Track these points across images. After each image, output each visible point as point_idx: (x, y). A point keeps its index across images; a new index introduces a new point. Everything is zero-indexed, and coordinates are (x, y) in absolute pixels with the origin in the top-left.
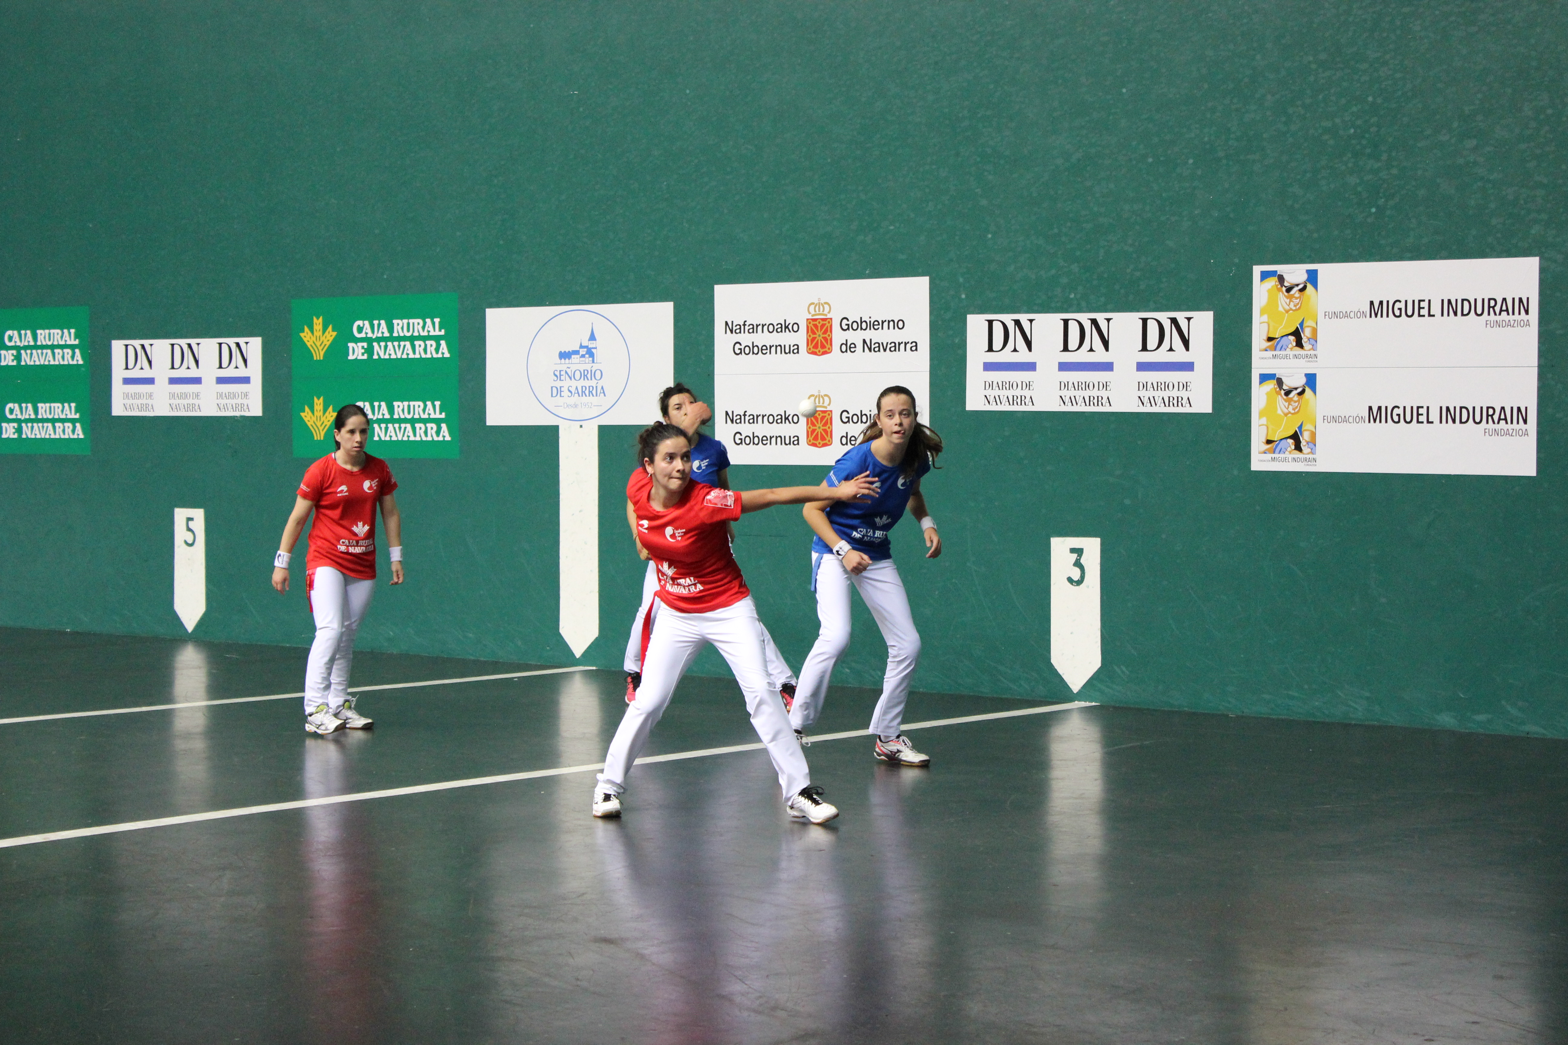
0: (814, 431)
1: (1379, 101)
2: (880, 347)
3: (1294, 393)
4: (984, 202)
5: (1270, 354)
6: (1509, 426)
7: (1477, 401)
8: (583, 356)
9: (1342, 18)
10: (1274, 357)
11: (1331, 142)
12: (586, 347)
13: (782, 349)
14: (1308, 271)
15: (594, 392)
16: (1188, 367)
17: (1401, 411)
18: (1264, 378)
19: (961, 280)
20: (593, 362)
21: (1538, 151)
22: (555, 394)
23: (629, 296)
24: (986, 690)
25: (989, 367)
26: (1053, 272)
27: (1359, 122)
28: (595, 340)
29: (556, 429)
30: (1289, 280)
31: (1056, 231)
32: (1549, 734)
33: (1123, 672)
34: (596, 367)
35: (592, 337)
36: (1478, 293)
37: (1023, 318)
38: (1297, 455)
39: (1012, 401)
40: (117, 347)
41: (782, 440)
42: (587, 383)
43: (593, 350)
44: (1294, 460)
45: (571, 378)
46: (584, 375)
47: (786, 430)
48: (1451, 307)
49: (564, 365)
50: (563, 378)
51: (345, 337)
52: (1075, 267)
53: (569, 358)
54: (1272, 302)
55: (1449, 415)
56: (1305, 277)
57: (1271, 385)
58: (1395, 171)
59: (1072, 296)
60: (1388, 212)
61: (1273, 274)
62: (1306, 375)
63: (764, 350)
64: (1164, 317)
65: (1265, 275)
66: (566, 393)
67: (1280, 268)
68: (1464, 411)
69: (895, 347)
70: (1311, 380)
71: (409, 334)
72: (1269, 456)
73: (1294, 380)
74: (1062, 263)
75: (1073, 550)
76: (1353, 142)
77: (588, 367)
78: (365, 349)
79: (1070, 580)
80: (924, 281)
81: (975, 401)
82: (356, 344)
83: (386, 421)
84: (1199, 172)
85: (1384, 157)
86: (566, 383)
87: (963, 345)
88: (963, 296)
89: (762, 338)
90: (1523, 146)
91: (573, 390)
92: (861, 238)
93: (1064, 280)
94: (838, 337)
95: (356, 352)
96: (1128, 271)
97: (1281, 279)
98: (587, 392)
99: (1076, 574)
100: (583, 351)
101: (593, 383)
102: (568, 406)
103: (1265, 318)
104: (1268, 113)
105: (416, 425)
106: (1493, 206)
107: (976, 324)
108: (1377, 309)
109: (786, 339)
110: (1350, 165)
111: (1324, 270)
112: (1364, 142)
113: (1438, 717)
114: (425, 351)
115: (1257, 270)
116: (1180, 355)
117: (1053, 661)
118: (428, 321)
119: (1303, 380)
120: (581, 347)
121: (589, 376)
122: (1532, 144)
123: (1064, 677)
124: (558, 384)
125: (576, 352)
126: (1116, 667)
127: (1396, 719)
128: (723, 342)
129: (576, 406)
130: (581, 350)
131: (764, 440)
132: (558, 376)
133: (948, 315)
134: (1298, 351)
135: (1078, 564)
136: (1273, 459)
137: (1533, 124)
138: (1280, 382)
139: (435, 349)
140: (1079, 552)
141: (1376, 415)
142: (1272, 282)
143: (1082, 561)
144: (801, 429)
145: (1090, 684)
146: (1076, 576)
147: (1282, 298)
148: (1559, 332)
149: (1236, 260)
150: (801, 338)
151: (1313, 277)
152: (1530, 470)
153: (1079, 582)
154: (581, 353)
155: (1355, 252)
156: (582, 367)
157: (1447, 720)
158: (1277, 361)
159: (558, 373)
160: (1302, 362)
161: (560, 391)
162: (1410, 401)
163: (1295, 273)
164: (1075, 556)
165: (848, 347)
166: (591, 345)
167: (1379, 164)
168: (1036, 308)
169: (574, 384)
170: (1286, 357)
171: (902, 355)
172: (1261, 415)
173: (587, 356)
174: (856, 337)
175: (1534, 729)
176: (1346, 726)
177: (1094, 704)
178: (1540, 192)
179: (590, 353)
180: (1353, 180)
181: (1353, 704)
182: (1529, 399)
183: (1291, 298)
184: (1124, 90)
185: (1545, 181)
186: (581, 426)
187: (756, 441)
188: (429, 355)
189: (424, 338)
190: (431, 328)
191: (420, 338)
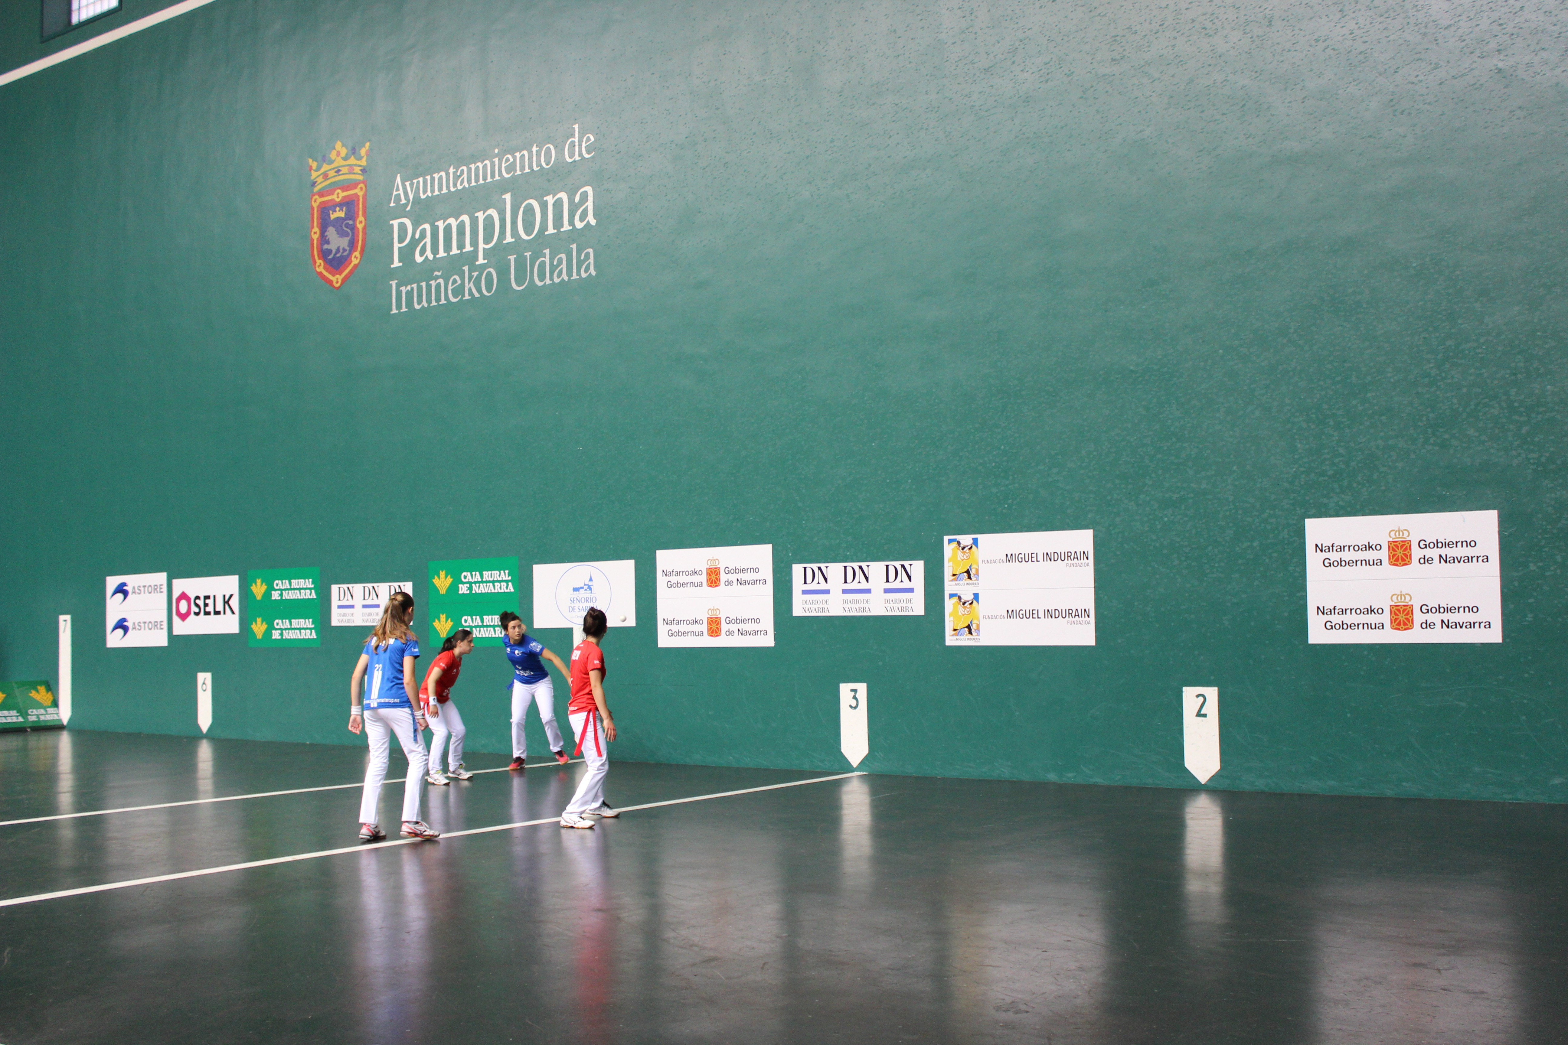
0: (711, 628)
1: (1007, 448)
2: (747, 583)
3: (967, 603)
4: (800, 504)
5: (954, 583)
6: (1080, 619)
7: (1063, 606)
8: (586, 590)
9: (987, 405)
10: (956, 584)
11: (983, 470)
12: (588, 585)
13: (693, 584)
14: (973, 539)
16: (911, 590)
17: (1023, 612)
18: (952, 596)
19: (789, 546)
20: (591, 593)
21: (1090, 474)
22: (571, 610)
23: (610, 557)
24: (806, 767)
25: (805, 592)
26: (838, 541)
27: (997, 460)
29: (571, 629)
30: (963, 544)
31: (839, 519)
32: (1106, 783)
33: (880, 756)
34: (593, 595)
35: (591, 580)
36: (1062, 549)
37: (823, 566)
38: (970, 636)
39: (818, 610)
40: (335, 588)
41: (694, 633)
44: (969, 639)
45: (579, 602)
46: (587, 600)
47: (696, 628)
48: (1048, 556)
49: (575, 595)
50: (575, 602)
51: (457, 581)
52: (850, 538)
53: (579, 591)
54: (954, 555)
55: (1049, 613)
56: (971, 541)
57: (955, 599)
58: (1016, 485)
59: (848, 554)
60: (1014, 507)
61: (954, 540)
62: (974, 594)
63: (683, 585)
64: (898, 564)
65: (950, 541)
66: (577, 610)
67: (958, 537)
68: (1057, 611)
69: (755, 582)
70: (976, 596)
71: (492, 580)
72: (955, 638)
73: (968, 597)
74: (842, 536)
75: (852, 690)
76: (995, 470)
77: (589, 596)
78: (468, 588)
79: (851, 706)
80: (769, 547)
81: (798, 611)
82: (463, 585)
84: (914, 487)
85: (1011, 477)
86: (577, 605)
87: (790, 581)
88: (790, 555)
89: (682, 579)
90: (1082, 471)
91: (581, 608)
92: (734, 524)
93: (844, 545)
94: (723, 577)
95: (463, 589)
96: (878, 540)
97: (959, 543)
99: (854, 703)
100: (586, 587)
102: (578, 617)
103: (951, 564)
104: (950, 455)
106: (1068, 503)
107: (797, 569)
108: (1010, 558)
109: (696, 579)
110: (993, 482)
111: (981, 537)
112: (1000, 470)
113: (1048, 776)
114: (500, 588)
115: (946, 538)
116: (907, 584)
117: (843, 750)
118: (502, 572)
119: (972, 597)
120: (585, 585)
121: (589, 600)
122: (1087, 471)
123: (848, 759)
124: (573, 605)
125: (582, 588)
126: (877, 754)
127: (1026, 777)
128: (661, 581)
131: (684, 634)
132: (572, 601)
133: (782, 565)
134: (969, 581)
135: (855, 698)
136: (957, 639)
137: (1087, 460)
138: (960, 598)
139: (506, 587)
140: (855, 691)
141: (1011, 614)
142: (955, 544)
143: (857, 696)
144: (704, 628)
145: (862, 763)
146: (854, 705)
147: (959, 553)
148: (1105, 569)
149: (935, 534)
150: (703, 578)
151: (975, 541)
152: (1092, 642)
153: (855, 708)
154: (585, 588)
155: (997, 528)
156: (585, 596)
157: (1052, 777)
158: (958, 586)
159: (572, 599)
160: (971, 587)
161: (573, 609)
162: (1028, 607)
163: (966, 540)
164: (853, 693)
165: (729, 583)
166: (590, 583)
167: (1008, 482)
168: (829, 560)
169: (581, 605)
170: (963, 584)
171: (758, 586)
172: (950, 615)
174: (733, 577)
175: (1099, 780)
176: (999, 781)
177: (865, 773)
178: (1092, 496)
179: (590, 588)
180: (994, 490)
181: (1002, 769)
182: (1091, 606)
183: (964, 553)
184: (873, 444)
185: (1094, 490)
187: (680, 634)
188: (502, 591)
189: (500, 582)
190: (504, 576)
191: (498, 581)
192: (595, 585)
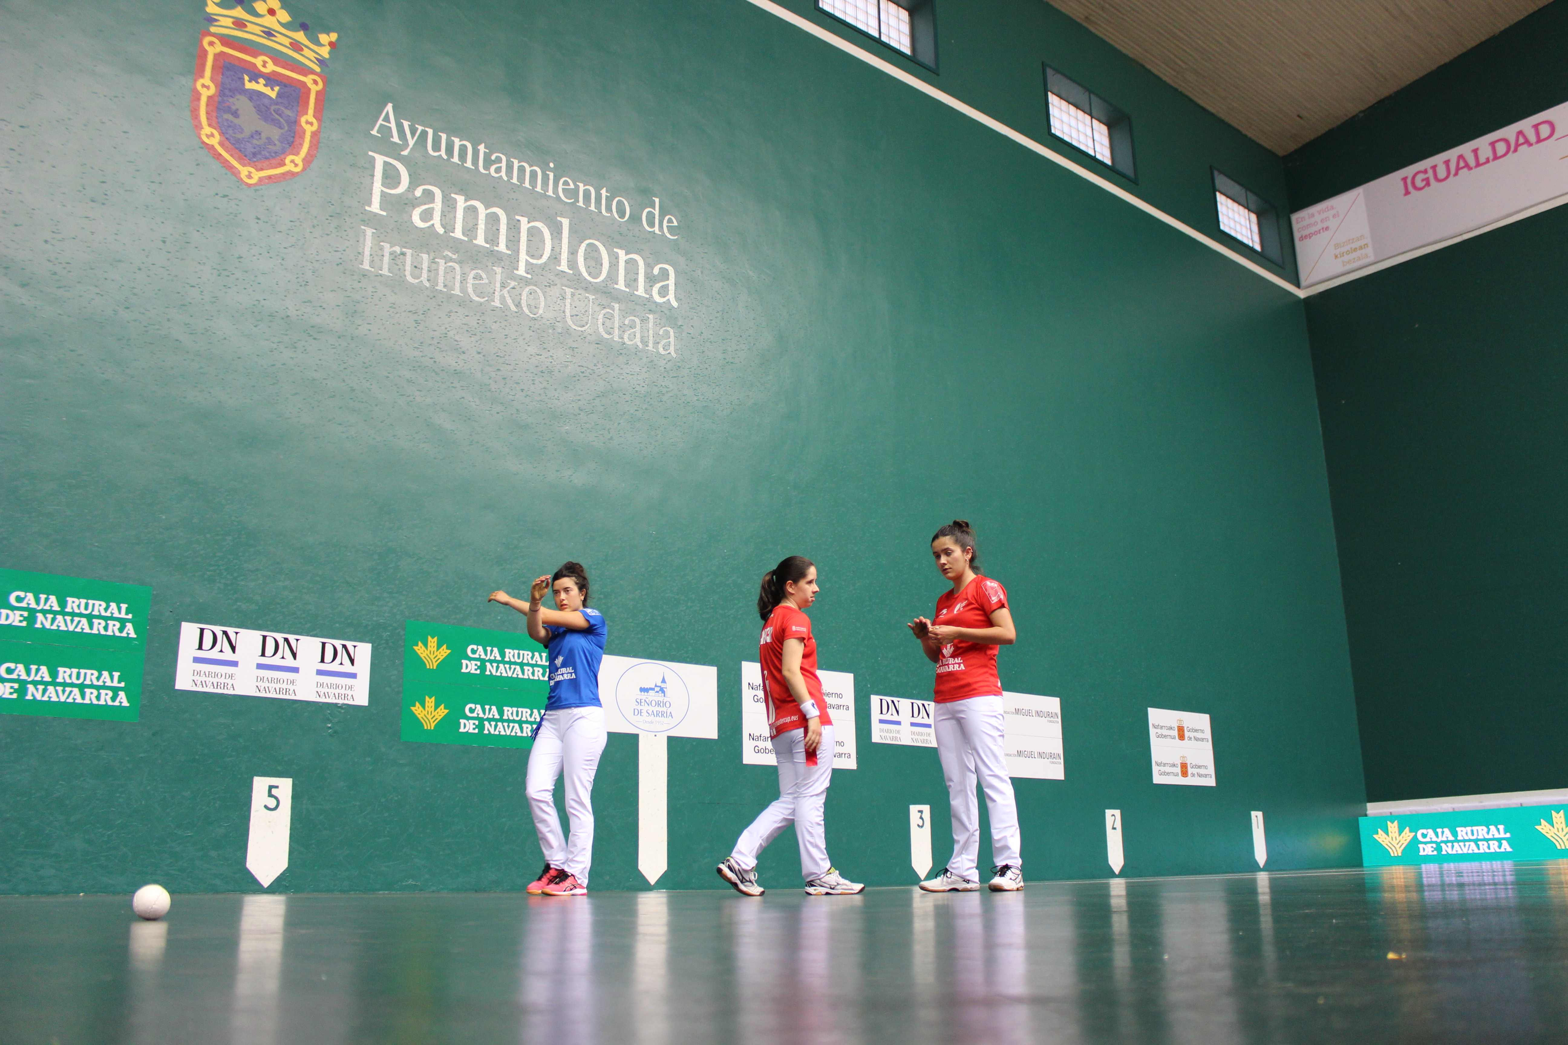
4: (877, 641)
6: (1056, 760)
7: (1047, 750)
8: (657, 692)
12: (660, 687)
15: (665, 715)
17: (1026, 753)
19: (869, 677)
20: (664, 696)
21: (1055, 659)
22: (636, 713)
23: (688, 660)
25: (881, 721)
26: (906, 679)
28: (665, 682)
29: (636, 736)
31: (908, 661)
34: (666, 699)
35: (664, 681)
36: (1045, 709)
37: (895, 700)
39: (892, 739)
42: (660, 709)
43: (664, 689)
45: (648, 705)
46: (658, 704)
48: (1038, 713)
49: (644, 696)
50: (642, 704)
51: (459, 655)
52: (915, 679)
53: (648, 692)
55: (1040, 755)
58: (1019, 658)
59: (914, 691)
60: (1018, 674)
66: (644, 713)
68: (1044, 754)
69: (838, 706)
71: (520, 661)
74: (909, 676)
77: (661, 699)
78: (478, 666)
79: (918, 825)
80: (851, 676)
81: (876, 738)
82: (470, 661)
83: (496, 720)
86: (645, 708)
87: (869, 709)
88: (868, 685)
91: (650, 712)
93: (911, 684)
95: (470, 667)
98: (660, 714)
100: (657, 689)
101: (664, 709)
102: (646, 722)
105: (523, 725)
106: (1046, 677)
107: (875, 700)
108: (1017, 711)
114: (533, 674)
117: (912, 864)
118: (537, 654)
120: (656, 686)
121: (661, 704)
122: (1054, 656)
123: (917, 871)
124: (639, 707)
125: (653, 689)
128: (747, 694)
129: (652, 723)
130: (656, 688)
132: (639, 702)
133: (862, 694)
135: (921, 818)
139: (542, 674)
140: (921, 812)
141: (1020, 754)
143: (923, 816)
146: (921, 824)
152: (1061, 777)
153: (922, 827)
156: (657, 699)
161: (640, 712)
162: (1029, 749)
166: (663, 685)
168: (899, 695)
169: (650, 709)
171: (840, 711)
173: (660, 692)
179: (662, 690)
182: (1061, 752)
186: (655, 736)
187: (767, 752)
188: (536, 678)
189: (533, 666)
190: (539, 659)
191: (528, 664)
192: (669, 687)
